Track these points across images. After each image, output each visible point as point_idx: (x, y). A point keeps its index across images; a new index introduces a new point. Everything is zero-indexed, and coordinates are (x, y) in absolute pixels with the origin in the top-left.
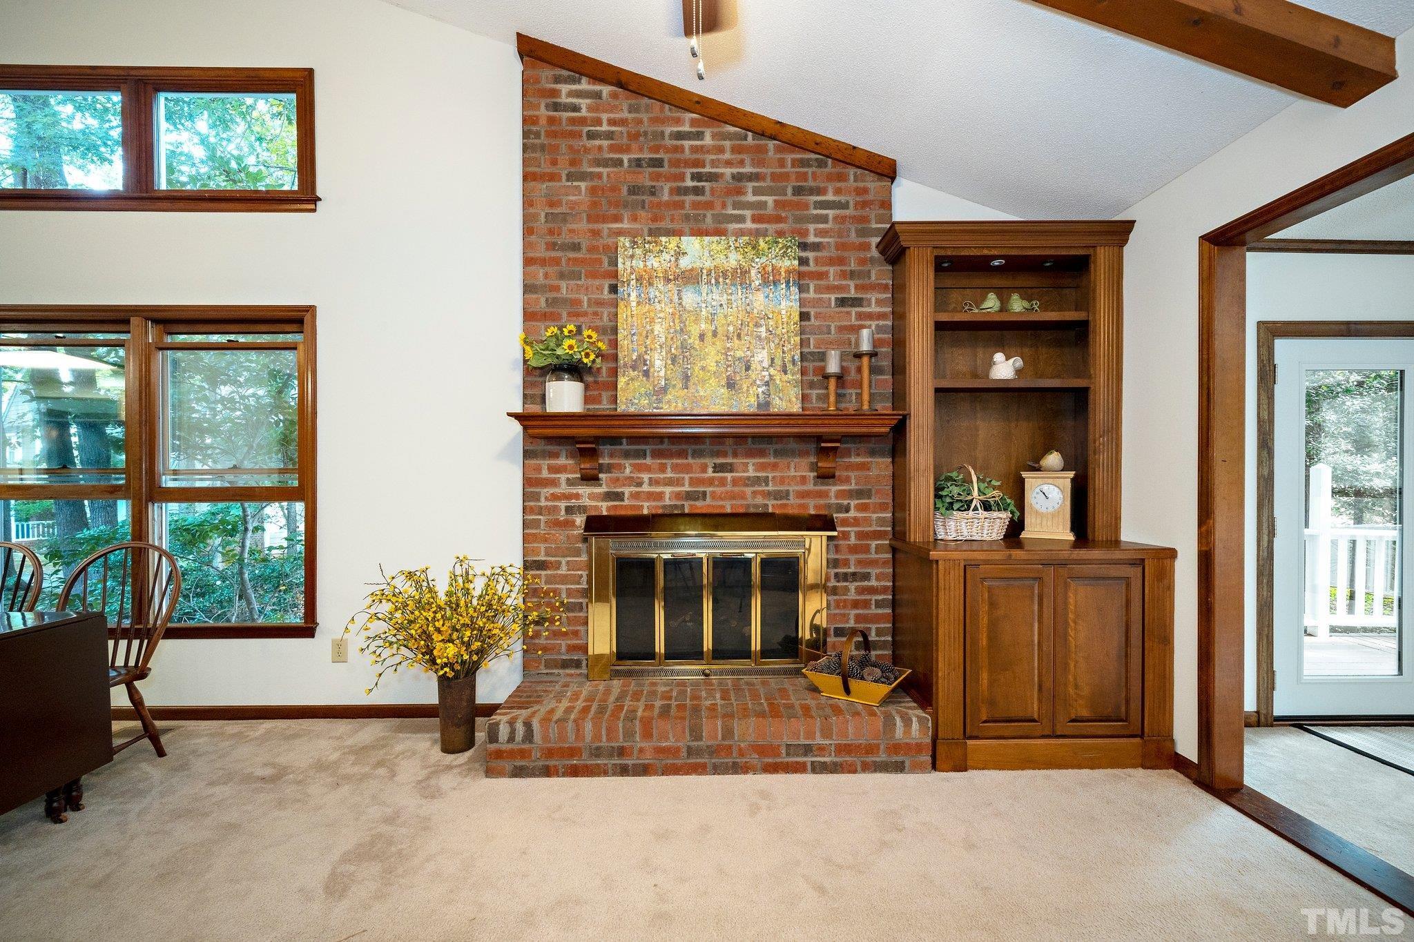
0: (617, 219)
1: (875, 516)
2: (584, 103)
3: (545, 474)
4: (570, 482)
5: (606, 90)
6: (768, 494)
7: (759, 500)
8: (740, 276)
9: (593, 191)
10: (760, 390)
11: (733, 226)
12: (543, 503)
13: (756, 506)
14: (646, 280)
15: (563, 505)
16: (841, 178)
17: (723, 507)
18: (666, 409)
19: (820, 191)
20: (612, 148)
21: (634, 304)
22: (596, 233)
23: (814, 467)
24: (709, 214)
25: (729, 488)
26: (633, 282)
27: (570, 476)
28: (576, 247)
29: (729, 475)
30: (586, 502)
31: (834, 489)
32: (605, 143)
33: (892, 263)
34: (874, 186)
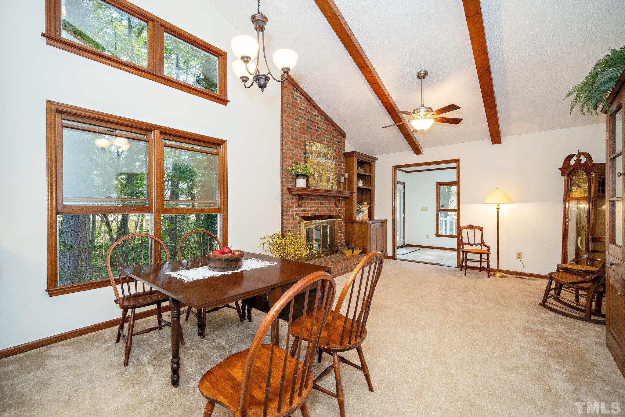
0: (305, 134)
1: (343, 215)
2: (299, 99)
3: (291, 204)
4: (296, 207)
5: (303, 97)
6: (328, 210)
7: (327, 212)
8: (326, 155)
9: (300, 124)
10: (332, 185)
11: (324, 142)
12: (291, 213)
13: (327, 213)
14: (312, 153)
15: (294, 213)
16: (338, 135)
17: (322, 213)
18: (318, 188)
19: (336, 138)
20: (304, 114)
21: (311, 159)
22: (301, 137)
23: (335, 203)
24: (320, 137)
25: (323, 209)
26: (310, 153)
27: (296, 205)
28: (297, 140)
29: (323, 205)
30: (299, 213)
31: (338, 209)
32: (303, 112)
33: (345, 157)
34: (343, 139)
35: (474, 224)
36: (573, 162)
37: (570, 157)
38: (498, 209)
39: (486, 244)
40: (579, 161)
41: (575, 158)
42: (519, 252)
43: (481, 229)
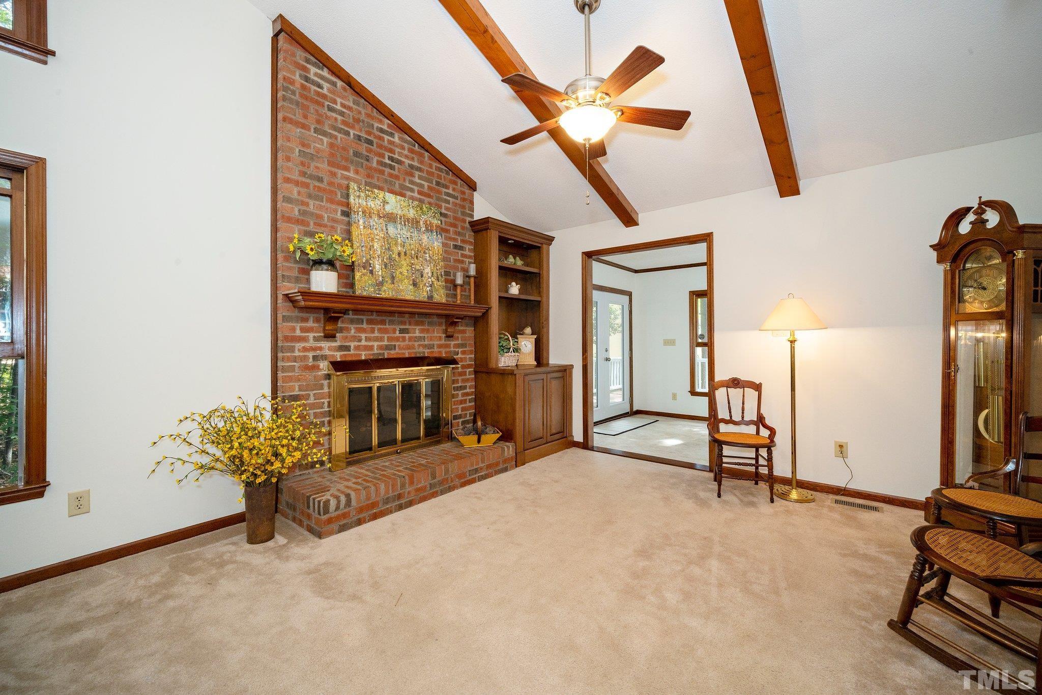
0: (346, 169)
1: (468, 356)
2: (326, 85)
3: (298, 333)
4: (316, 339)
5: (340, 83)
6: (425, 346)
7: (421, 349)
8: (415, 223)
9: (332, 145)
10: (428, 289)
11: (409, 193)
12: (297, 354)
13: (419, 353)
14: (367, 213)
15: (311, 354)
16: (455, 183)
17: (404, 354)
18: (383, 295)
19: (447, 187)
20: (344, 122)
21: (362, 227)
22: (334, 174)
23: (446, 331)
24: (397, 182)
25: (407, 343)
26: (360, 213)
27: (316, 335)
28: (320, 180)
29: (407, 335)
30: (327, 352)
31: (453, 343)
32: (339, 118)
33: (475, 232)
34: (467, 191)
35: (743, 377)
36: (965, 227)
37: (958, 216)
38: (792, 342)
39: (768, 422)
40: (980, 223)
41: (971, 217)
42: (842, 440)
43: (758, 387)
